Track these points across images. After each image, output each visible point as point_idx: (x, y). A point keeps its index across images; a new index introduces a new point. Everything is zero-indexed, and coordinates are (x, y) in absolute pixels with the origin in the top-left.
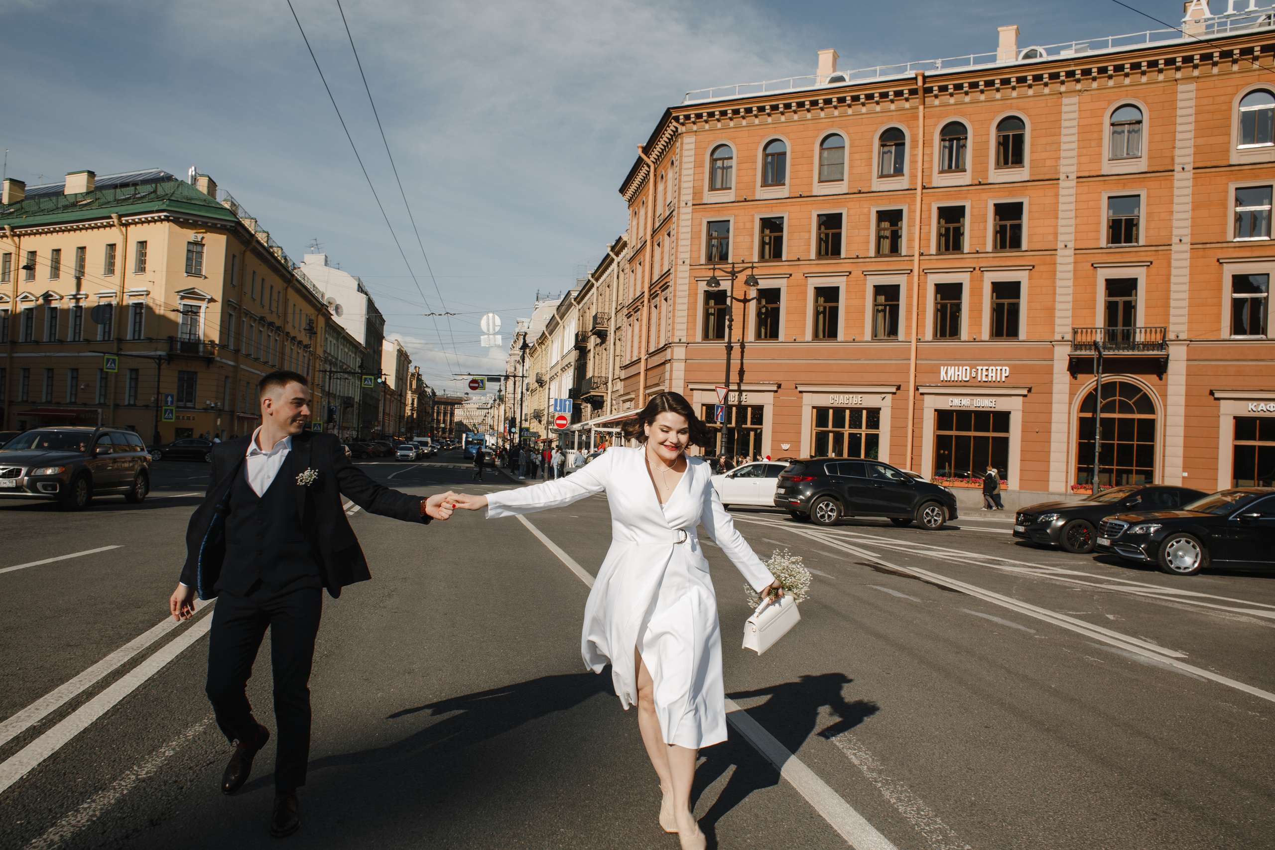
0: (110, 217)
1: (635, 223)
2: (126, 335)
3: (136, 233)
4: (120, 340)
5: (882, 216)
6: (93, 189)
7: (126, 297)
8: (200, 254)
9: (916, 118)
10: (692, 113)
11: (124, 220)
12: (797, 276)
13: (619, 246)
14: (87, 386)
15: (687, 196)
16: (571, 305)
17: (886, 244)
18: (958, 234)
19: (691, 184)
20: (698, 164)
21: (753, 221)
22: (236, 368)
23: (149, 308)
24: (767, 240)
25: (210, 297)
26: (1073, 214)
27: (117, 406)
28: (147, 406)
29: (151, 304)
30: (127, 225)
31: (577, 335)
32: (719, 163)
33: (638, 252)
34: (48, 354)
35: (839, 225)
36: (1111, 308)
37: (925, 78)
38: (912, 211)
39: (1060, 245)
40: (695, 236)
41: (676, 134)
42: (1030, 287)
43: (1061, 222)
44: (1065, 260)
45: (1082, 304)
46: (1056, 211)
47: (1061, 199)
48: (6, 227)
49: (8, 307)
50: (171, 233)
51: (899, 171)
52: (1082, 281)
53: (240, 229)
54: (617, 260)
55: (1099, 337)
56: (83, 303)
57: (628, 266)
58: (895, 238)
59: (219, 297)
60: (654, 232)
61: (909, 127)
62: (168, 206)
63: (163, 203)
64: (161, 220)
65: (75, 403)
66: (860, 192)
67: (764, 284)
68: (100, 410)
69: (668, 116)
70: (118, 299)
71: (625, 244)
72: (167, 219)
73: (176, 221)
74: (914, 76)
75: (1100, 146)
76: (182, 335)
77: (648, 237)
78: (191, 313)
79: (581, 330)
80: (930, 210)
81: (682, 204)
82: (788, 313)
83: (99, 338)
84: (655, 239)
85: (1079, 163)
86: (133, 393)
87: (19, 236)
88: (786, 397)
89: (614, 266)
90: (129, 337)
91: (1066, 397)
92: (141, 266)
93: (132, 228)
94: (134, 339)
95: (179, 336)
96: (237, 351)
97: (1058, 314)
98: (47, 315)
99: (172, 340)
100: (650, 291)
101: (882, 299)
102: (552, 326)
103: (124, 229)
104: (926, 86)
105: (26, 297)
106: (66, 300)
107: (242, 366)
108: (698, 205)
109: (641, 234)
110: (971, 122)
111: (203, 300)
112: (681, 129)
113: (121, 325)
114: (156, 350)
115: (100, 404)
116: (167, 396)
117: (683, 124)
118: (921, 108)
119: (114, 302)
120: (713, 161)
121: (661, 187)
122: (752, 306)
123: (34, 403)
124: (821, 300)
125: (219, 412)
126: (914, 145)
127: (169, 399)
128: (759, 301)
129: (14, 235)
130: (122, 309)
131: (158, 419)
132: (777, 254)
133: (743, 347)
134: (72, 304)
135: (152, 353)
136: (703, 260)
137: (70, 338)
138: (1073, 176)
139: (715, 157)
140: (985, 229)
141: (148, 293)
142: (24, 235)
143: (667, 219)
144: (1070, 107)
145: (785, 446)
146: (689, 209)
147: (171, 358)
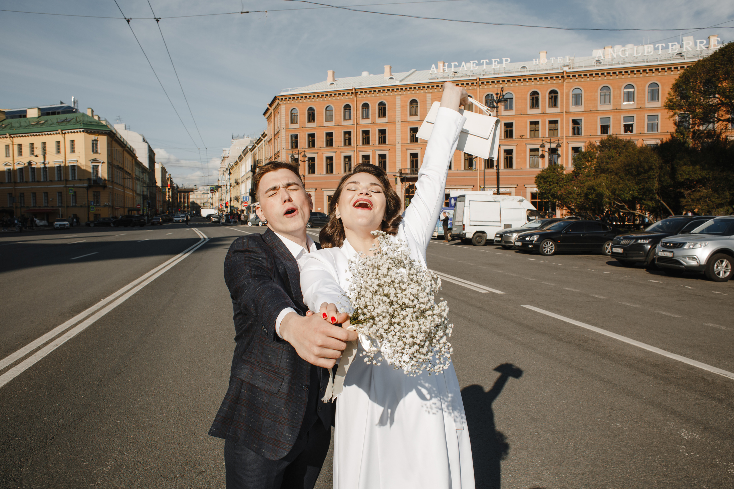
0: (58, 131)
1: (269, 128)
2: (69, 178)
3: (69, 137)
4: (67, 180)
5: (345, 133)
6: (40, 115)
7: (67, 162)
8: (97, 145)
9: (354, 101)
10: (284, 98)
11: (64, 132)
12: (320, 153)
13: (264, 135)
14: (53, 199)
15: (284, 126)
16: (247, 152)
17: (347, 142)
18: (368, 138)
19: (285, 122)
20: (287, 115)
21: (305, 135)
22: (113, 188)
23: (78, 167)
24: (311, 140)
25: (102, 161)
26: (400, 133)
27: (68, 207)
28: (81, 206)
29: (79, 165)
30: (65, 133)
31: (251, 166)
32: (294, 114)
33: (271, 139)
34: (32, 187)
35: (332, 136)
36: (412, 162)
37: (355, 89)
38: (354, 132)
39: (397, 143)
40: (287, 140)
41: (278, 104)
42: (389, 156)
43: (397, 135)
44: (398, 147)
45: (403, 161)
46: (395, 132)
47: (397, 128)
48: (7, 134)
49: (11, 168)
50: (85, 137)
51: (350, 118)
52: (403, 153)
53: (111, 133)
54: (264, 140)
55: (409, 171)
56: (47, 166)
57: (268, 143)
58: (350, 139)
59: (106, 161)
60: (275, 135)
61: (352, 104)
62: (83, 126)
63: (81, 125)
64: (80, 132)
65: (35, 206)
66: (338, 125)
67: (309, 156)
68: (60, 209)
69: (275, 98)
70: (64, 164)
71: (266, 135)
72: (83, 131)
73: (87, 132)
74: (351, 88)
75: (407, 112)
76: (93, 177)
77: (273, 137)
78: (95, 168)
79: (253, 164)
80: (359, 131)
81: (282, 129)
82: (318, 165)
83: (56, 179)
84: (275, 137)
85: (401, 117)
86: (74, 201)
87: (13, 138)
88: (318, 193)
89: (263, 141)
90: (70, 179)
91: (400, 190)
92: (73, 150)
93: (67, 135)
94: (72, 180)
95: (92, 177)
96: (113, 181)
97: (397, 164)
98: (30, 170)
99: (89, 180)
100: (275, 156)
101: (347, 160)
102: (241, 158)
103: (63, 135)
104: (356, 91)
105: (19, 163)
106: (38, 164)
107: (115, 188)
108: (287, 129)
109: (271, 134)
110: (370, 103)
111: (100, 163)
112: (280, 103)
113: (66, 174)
114: (83, 184)
115: (59, 206)
116: (91, 202)
117: (281, 101)
118: (355, 98)
119: (62, 165)
120: (292, 114)
121: (276, 119)
122: (307, 163)
123: (28, 207)
124: (328, 160)
125: (109, 206)
126: (354, 111)
127: (92, 203)
128: (309, 161)
129: (11, 137)
130: (66, 167)
131: (89, 211)
132: (314, 146)
133: (304, 177)
134: (42, 166)
135: (82, 185)
136: (290, 148)
137: (42, 180)
138: (400, 121)
139: (292, 112)
140: (376, 137)
141: (77, 161)
142: (15, 137)
143: (278, 132)
144: (398, 98)
145: (319, 209)
146: (284, 131)
147: (89, 187)
